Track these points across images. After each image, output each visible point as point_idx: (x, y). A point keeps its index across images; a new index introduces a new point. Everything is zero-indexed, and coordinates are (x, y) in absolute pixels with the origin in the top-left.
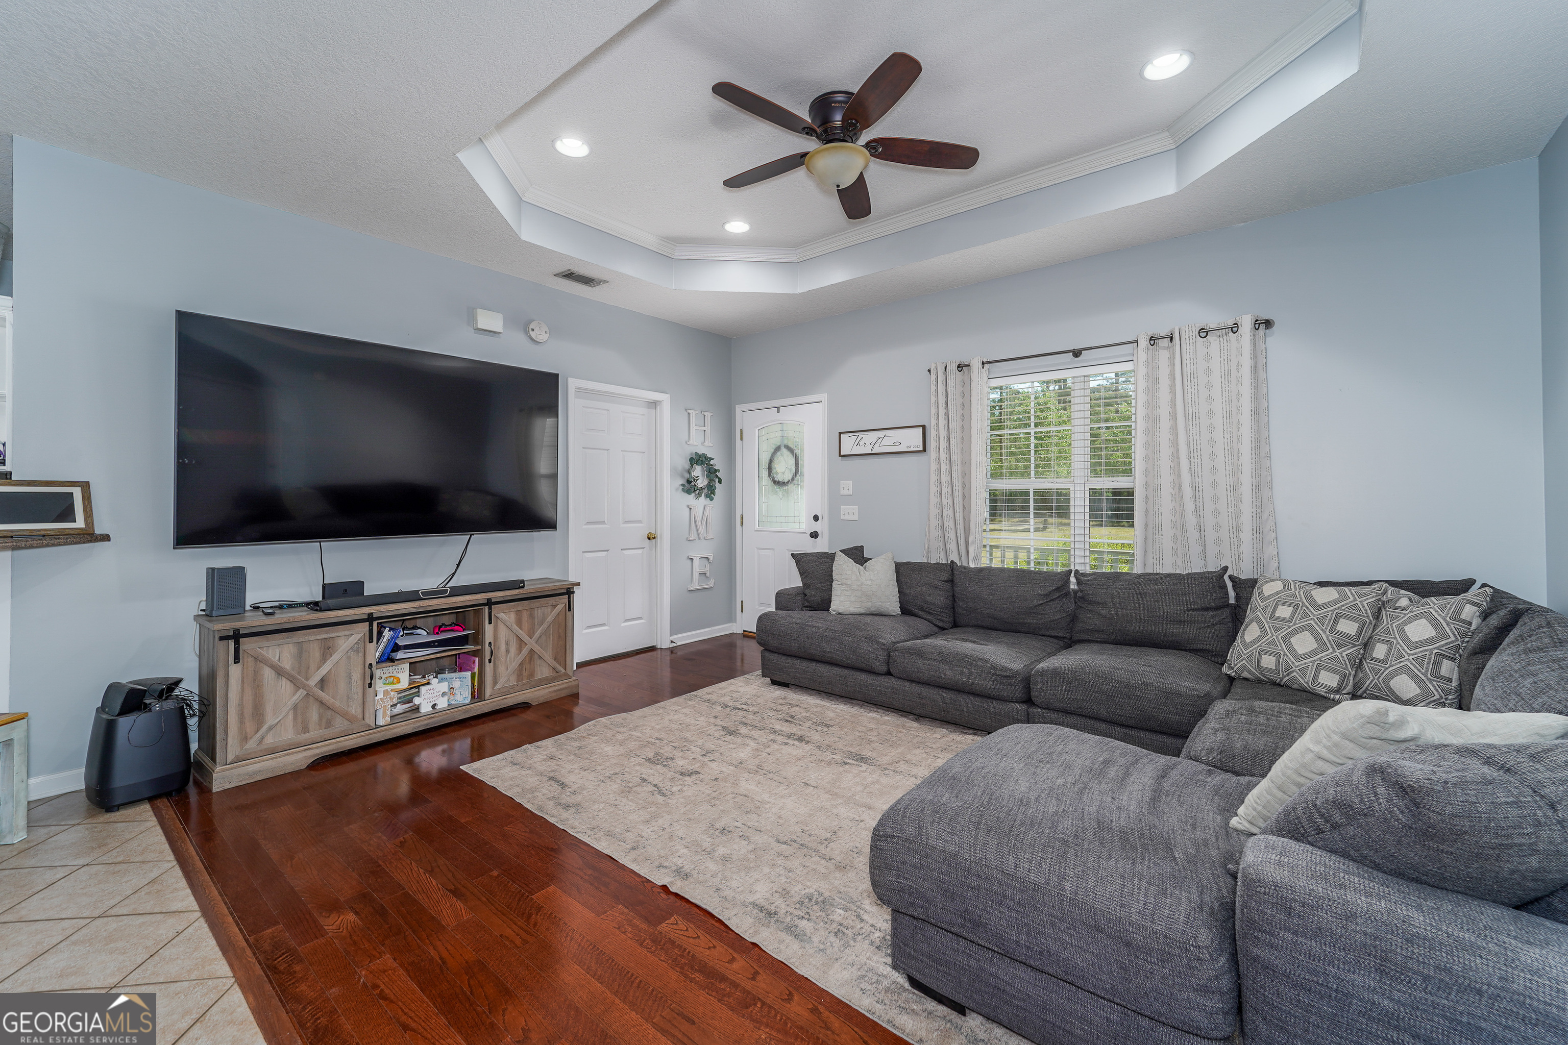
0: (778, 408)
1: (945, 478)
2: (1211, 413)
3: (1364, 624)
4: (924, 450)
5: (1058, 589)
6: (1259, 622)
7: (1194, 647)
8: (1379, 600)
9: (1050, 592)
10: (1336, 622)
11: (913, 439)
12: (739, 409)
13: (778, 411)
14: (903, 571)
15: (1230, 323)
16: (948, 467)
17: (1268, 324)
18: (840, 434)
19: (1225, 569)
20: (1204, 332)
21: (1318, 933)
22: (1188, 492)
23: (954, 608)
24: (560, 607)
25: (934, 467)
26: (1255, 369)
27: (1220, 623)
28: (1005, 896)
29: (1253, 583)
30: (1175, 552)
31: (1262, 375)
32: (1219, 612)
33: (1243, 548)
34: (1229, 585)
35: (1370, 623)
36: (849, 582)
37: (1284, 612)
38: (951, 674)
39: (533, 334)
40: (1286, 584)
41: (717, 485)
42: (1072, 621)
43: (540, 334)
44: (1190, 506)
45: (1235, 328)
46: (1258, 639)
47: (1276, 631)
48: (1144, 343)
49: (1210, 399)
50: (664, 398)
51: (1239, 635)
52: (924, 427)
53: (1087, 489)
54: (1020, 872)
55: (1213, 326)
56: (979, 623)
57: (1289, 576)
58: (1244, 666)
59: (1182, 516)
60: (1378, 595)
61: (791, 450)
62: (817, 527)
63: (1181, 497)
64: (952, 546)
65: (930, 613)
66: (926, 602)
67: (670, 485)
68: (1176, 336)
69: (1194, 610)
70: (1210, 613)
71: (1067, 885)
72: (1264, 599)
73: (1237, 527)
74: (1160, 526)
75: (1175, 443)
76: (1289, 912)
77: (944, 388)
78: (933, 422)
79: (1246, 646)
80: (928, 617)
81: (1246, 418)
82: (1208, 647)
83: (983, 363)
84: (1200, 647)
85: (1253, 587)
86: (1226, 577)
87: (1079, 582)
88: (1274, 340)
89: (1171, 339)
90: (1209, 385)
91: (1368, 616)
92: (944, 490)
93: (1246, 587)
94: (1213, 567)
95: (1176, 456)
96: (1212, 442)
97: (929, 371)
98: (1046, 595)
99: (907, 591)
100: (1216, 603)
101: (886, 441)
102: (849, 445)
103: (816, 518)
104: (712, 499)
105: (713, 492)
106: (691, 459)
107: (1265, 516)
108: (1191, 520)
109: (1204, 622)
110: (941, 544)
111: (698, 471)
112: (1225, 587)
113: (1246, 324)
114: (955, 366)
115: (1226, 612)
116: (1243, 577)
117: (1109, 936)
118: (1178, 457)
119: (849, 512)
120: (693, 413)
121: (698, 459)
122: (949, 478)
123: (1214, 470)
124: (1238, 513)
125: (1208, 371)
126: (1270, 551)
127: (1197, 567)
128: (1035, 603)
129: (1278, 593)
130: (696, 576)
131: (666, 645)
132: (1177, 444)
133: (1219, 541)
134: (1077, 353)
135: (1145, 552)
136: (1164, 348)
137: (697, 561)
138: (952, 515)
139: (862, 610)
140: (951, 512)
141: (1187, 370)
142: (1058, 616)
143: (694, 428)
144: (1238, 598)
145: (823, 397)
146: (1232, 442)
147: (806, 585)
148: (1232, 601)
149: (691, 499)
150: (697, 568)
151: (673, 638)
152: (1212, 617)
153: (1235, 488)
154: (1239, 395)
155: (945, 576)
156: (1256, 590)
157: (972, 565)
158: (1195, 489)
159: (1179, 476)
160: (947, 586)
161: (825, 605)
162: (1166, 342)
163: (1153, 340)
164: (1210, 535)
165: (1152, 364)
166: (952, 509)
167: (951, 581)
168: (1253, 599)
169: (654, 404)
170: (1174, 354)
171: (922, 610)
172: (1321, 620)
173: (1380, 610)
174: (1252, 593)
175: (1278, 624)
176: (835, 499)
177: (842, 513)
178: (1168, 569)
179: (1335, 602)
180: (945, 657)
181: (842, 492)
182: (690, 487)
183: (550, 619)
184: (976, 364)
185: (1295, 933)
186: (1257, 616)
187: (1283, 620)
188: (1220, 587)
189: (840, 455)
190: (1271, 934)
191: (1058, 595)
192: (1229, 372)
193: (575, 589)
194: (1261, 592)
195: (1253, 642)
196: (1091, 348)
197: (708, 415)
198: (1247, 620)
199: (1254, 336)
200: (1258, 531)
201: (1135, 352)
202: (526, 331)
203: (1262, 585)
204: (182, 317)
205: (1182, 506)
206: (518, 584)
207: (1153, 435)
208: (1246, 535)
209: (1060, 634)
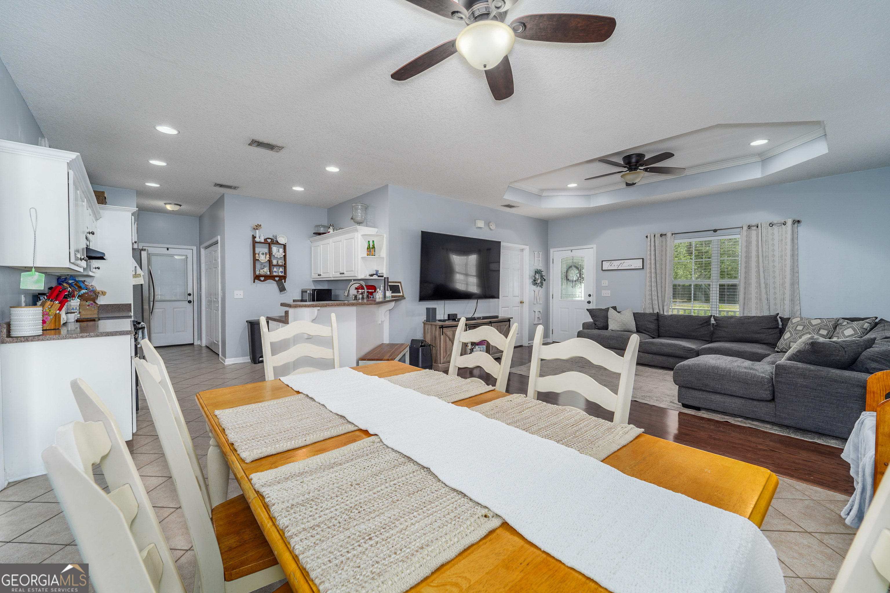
0: (572, 250)
1: (653, 280)
2: (773, 256)
3: (830, 331)
4: (643, 268)
5: (706, 322)
6: (790, 332)
7: (764, 342)
8: (836, 323)
9: (703, 323)
10: (819, 330)
11: (638, 264)
12: (552, 250)
13: (572, 252)
14: (637, 316)
15: (783, 221)
16: (655, 275)
17: (799, 222)
18: (602, 261)
19: (778, 314)
20: (771, 225)
21: (791, 373)
22: (763, 285)
23: (658, 330)
24: (507, 326)
25: (648, 275)
26: (793, 240)
27: (775, 333)
28: (714, 378)
29: (789, 319)
30: (757, 308)
31: (796, 241)
32: (775, 330)
33: (785, 307)
34: (779, 320)
35: (832, 330)
36: (616, 319)
37: (800, 328)
38: (666, 350)
39: (491, 227)
40: (802, 319)
41: (544, 282)
42: (712, 334)
43: (493, 227)
44: (763, 291)
45: (785, 224)
46: (789, 338)
47: (796, 334)
48: (745, 228)
49: (773, 250)
50: (527, 248)
51: (782, 337)
52: (643, 259)
53: (718, 284)
54: (719, 373)
55: (775, 222)
56: (671, 335)
57: (804, 315)
58: (784, 347)
59: (760, 295)
60: (836, 321)
61: (577, 268)
62: (590, 299)
63: (760, 287)
64: (656, 307)
65: (648, 332)
66: (647, 328)
67: (528, 281)
68: (760, 226)
69: (764, 329)
70: (771, 330)
71: (732, 374)
72: (793, 324)
73: (784, 299)
74: (751, 298)
75: (758, 267)
76: (785, 370)
77: (654, 244)
78: (649, 257)
79: (785, 340)
80: (648, 333)
81: (788, 258)
82: (770, 342)
83: (672, 234)
84: (766, 342)
85: (789, 320)
86: (778, 317)
87: (715, 320)
88: (801, 230)
89: (757, 227)
90: (773, 245)
91: (831, 329)
92: (653, 284)
93: (785, 321)
94: (773, 313)
95: (758, 272)
96: (774, 266)
97: (647, 237)
98: (701, 324)
99: (639, 323)
100: (774, 326)
101: (624, 265)
102: (606, 266)
103: (590, 295)
104: (542, 288)
105: (542, 285)
106: (536, 272)
107: (795, 295)
108: (764, 296)
109: (769, 333)
110: (651, 306)
111: (537, 276)
112: (777, 321)
113: (789, 222)
114: (659, 235)
115: (778, 330)
116: (785, 317)
117: (742, 383)
118: (759, 272)
119: (606, 293)
120: (536, 253)
121: (538, 272)
122: (655, 280)
123: (774, 277)
124: (784, 294)
125: (773, 239)
126: (797, 308)
127: (766, 313)
128: (696, 327)
129: (798, 322)
130: (536, 318)
131: (527, 345)
132: (759, 267)
133: (775, 304)
134: (715, 231)
135: (744, 308)
136: (754, 230)
137: (537, 312)
138: (656, 294)
139: (622, 330)
140: (656, 293)
141: (764, 239)
142: (706, 332)
143: (536, 259)
144: (782, 325)
145: (594, 246)
146: (782, 267)
147: (595, 321)
148: (780, 327)
149: (534, 287)
150: (537, 316)
151: (530, 342)
152: (772, 331)
153: (783, 284)
154: (786, 249)
155: (655, 318)
156: (790, 321)
157: (665, 314)
158: (766, 285)
159: (759, 279)
160: (656, 322)
161: (606, 327)
162: (755, 228)
163: (749, 227)
164: (772, 302)
165: (748, 237)
166: (656, 292)
167: (658, 320)
168: (788, 324)
169: (522, 250)
170: (758, 233)
171: (645, 331)
172: (814, 330)
173: (836, 326)
174: (788, 323)
175: (797, 332)
176: (599, 288)
177: (602, 293)
178: (753, 314)
179: (819, 324)
180: (662, 344)
181: (603, 285)
182: (535, 282)
183: (505, 330)
184: (669, 235)
185: (786, 374)
186: (790, 330)
187: (799, 330)
188: (775, 321)
189: (602, 270)
190: (781, 375)
191: (706, 324)
192: (782, 240)
193: (511, 319)
194: (791, 322)
195: (788, 339)
196: (722, 229)
197: (541, 253)
198: (785, 332)
199: (793, 227)
200: (792, 300)
201: (741, 231)
202: (489, 226)
203: (792, 319)
204: (423, 232)
205: (760, 291)
206: (497, 317)
207: (749, 263)
208: (787, 302)
209: (707, 339)
